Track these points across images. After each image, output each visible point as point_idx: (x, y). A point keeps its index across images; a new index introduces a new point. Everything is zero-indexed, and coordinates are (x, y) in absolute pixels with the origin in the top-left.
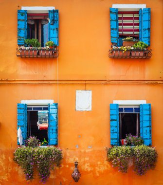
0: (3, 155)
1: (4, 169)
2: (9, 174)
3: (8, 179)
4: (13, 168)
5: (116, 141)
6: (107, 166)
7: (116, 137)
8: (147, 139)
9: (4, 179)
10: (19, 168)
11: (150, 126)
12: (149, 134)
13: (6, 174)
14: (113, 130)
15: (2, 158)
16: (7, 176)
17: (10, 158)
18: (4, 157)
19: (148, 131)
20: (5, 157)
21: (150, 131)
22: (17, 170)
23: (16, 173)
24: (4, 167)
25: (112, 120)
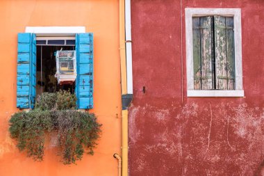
5: (27, 100)
6: (11, 147)
7: (27, 94)
8: (84, 96)
11: (90, 74)
12: (87, 89)
14: (22, 81)
19: (87, 83)
21: (91, 82)
25: (21, 62)
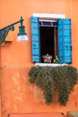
0: (17, 73)
1: (19, 88)
2: (24, 94)
3: (23, 99)
4: (27, 87)
9: (19, 99)
10: (34, 87)
13: (21, 94)
15: (16, 77)
16: (23, 96)
17: (24, 76)
18: (18, 75)
20: (20, 75)
22: (32, 90)
23: (31, 93)
24: (19, 86)
